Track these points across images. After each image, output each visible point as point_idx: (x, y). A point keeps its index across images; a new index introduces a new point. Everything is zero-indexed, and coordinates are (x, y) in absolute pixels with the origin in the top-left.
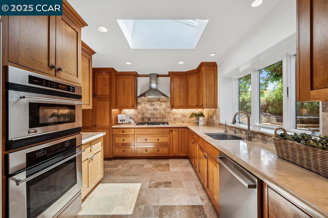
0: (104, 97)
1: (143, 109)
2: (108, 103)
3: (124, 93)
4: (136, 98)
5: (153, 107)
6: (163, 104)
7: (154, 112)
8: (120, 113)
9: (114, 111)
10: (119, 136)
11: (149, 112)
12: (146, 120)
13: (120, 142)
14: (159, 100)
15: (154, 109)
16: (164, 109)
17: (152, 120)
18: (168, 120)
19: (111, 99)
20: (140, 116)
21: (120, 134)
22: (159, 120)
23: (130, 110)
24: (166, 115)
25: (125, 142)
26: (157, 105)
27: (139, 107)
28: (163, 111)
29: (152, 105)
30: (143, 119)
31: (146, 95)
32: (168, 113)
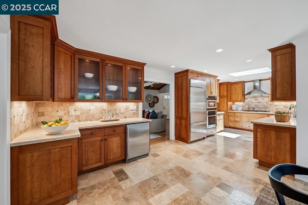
0: (223, 96)
1: (249, 102)
2: (226, 99)
3: (235, 93)
4: (244, 95)
5: (257, 101)
6: (265, 98)
7: (258, 104)
8: (233, 105)
9: (229, 103)
10: (232, 116)
11: (254, 104)
12: (251, 109)
13: (233, 120)
14: (262, 96)
15: (258, 102)
16: (266, 102)
17: (256, 109)
18: (270, 109)
19: (227, 97)
20: (247, 107)
21: (232, 115)
22: (262, 109)
23: (240, 103)
24: (268, 106)
25: (235, 120)
26: (260, 100)
27: (246, 101)
28: (265, 104)
29: (256, 100)
30: (249, 108)
31: (252, 93)
32: (270, 105)
